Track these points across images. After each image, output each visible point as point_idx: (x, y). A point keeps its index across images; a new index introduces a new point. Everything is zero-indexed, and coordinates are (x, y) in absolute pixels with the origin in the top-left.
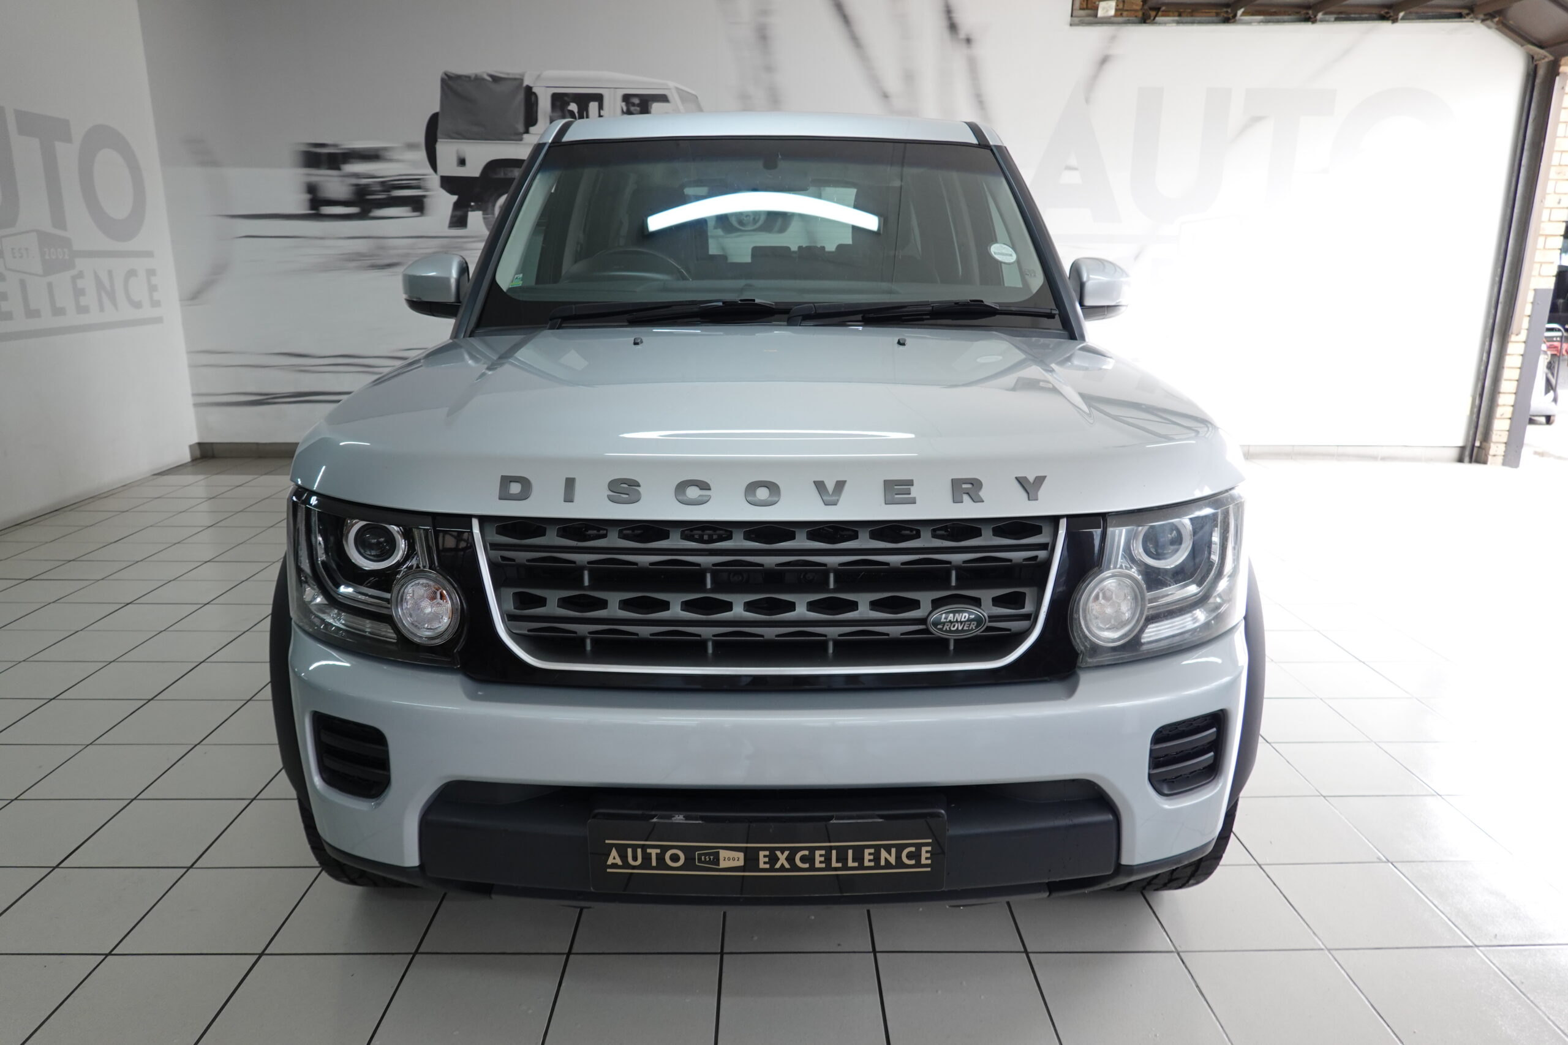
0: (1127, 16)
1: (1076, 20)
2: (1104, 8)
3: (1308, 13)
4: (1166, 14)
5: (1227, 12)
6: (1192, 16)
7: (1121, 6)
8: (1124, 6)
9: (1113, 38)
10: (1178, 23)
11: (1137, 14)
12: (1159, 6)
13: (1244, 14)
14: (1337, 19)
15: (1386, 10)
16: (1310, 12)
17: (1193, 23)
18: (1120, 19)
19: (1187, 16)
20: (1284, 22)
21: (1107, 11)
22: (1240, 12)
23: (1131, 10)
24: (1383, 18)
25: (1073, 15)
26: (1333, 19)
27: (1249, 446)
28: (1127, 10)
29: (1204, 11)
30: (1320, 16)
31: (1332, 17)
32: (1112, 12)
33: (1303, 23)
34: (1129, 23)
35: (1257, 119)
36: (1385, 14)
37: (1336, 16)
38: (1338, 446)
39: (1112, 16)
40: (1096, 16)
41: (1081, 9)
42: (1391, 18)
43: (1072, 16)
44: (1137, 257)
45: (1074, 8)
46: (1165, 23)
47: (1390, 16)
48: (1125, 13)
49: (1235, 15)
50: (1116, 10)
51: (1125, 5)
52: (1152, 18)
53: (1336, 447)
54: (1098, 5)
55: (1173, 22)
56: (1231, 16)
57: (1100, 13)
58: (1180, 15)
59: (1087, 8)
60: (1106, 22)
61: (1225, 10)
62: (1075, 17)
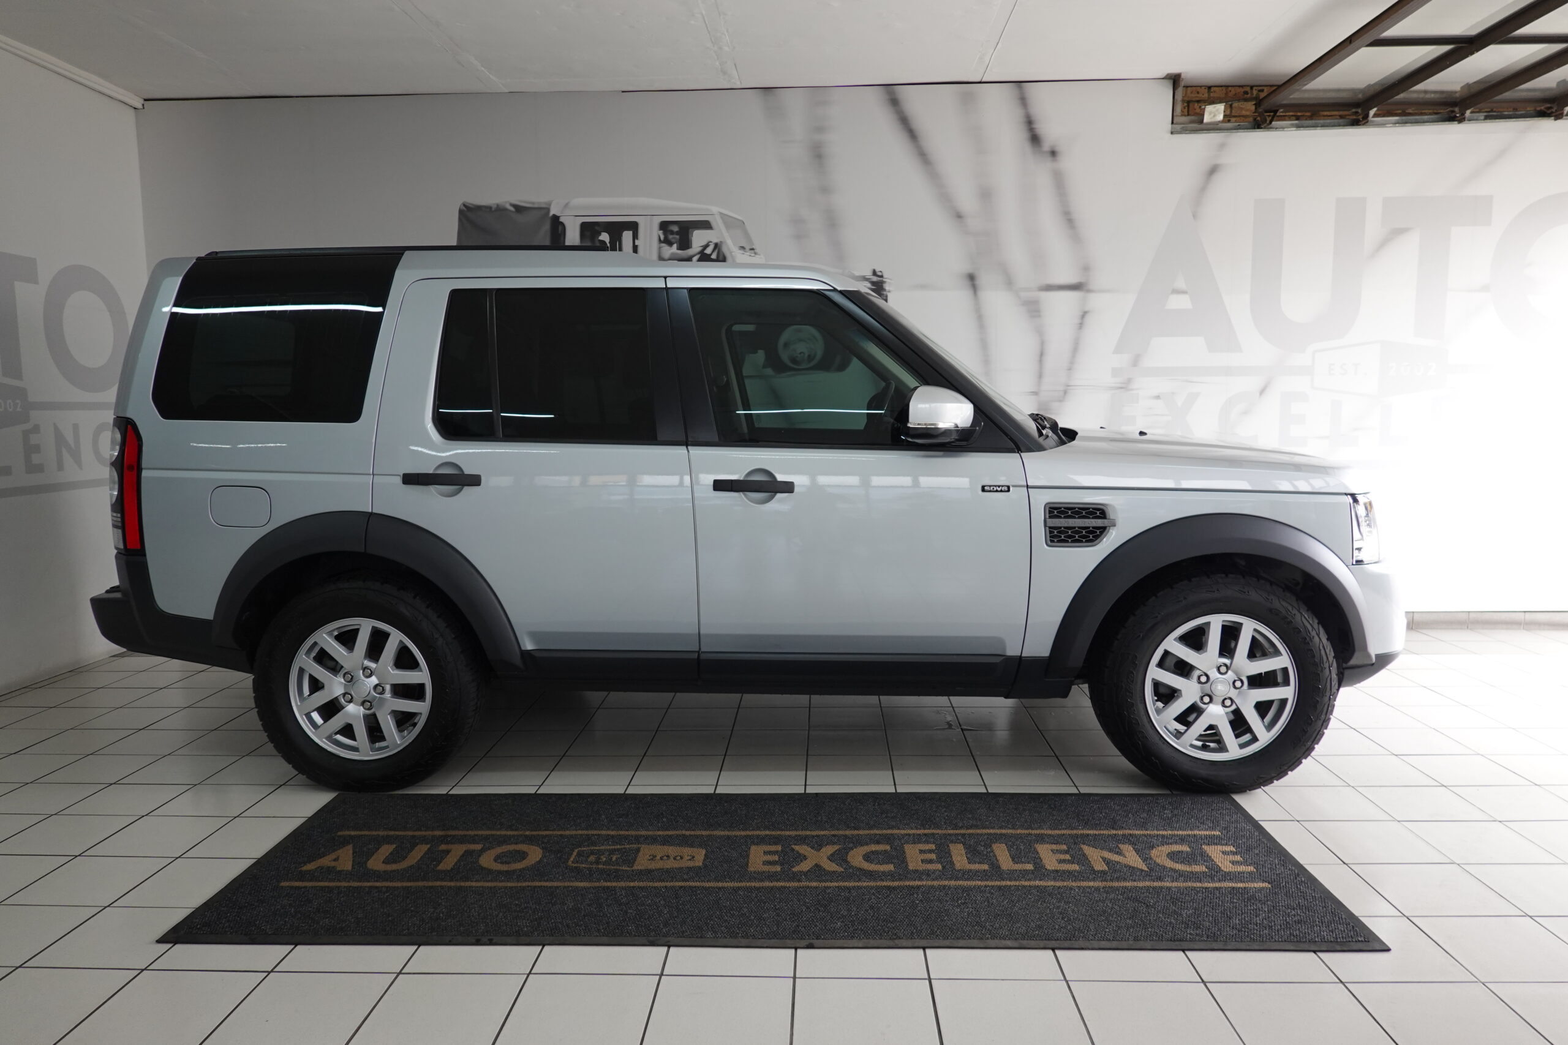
0: (1236, 122)
1: (1178, 127)
2: (1210, 113)
3: (1453, 111)
4: (1282, 118)
5: (1357, 112)
6: (1312, 119)
7: (1228, 113)
8: (1231, 112)
9: (1222, 146)
10: (1298, 127)
11: (1247, 119)
12: (1275, 109)
13: (1375, 115)
14: (1487, 118)
15: (1549, 105)
16: (1457, 109)
17: (1315, 126)
18: (1229, 125)
19: (1306, 119)
20: (1424, 122)
21: (1214, 116)
22: (1372, 112)
23: (1240, 116)
24: (1543, 114)
25: (1175, 122)
26: (1483, 118)
27: (1413, 612)
28: (1235, 116)
29: (1325, 113)
30: (1468, 113)
31: (1482, 115)
32: (1221, 117)
33: (1447, 123)
34: (1240, 129)
35: (1397, 232)
36: (1545, 110)
37: (1485, 114)
38: (1525, 612)
39: (1219, 122)
40: (1201, 121)
41: (1182, 115)
42: (1554, 114)
43: (1172, 123)
44: (1262, 392)
45: (1175, 114)
46: (1283, 128)
47: (1552, 112)
48: (1233, 119)
49: (1366, 116)
50: (1225, 116)
51: (1233, 111)
52: (1268, 122)
53: (1523, 613)
54: (1205, 108)
55: (1293, 126)
56: (1360, 117)
57: (1207, 119)
58: (1298, 118)
59: (1188, 115)
60: (1214, 128)
61: (1354, 110)
62: (1177, 124)
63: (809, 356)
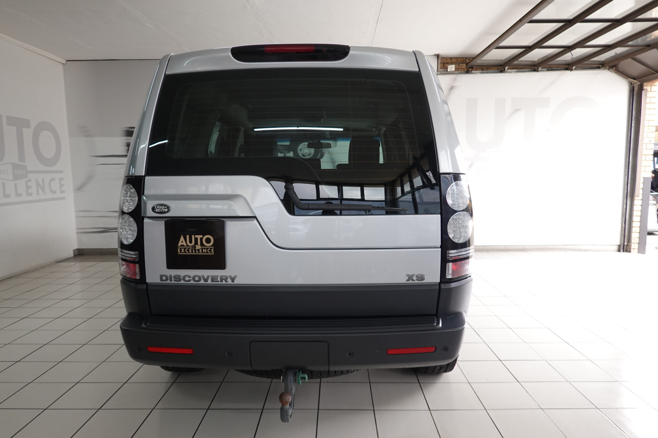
0: (461, 71)
1: (439, 73)
2: (450, 68)
3: (535, 68)
4: (476, 69)
5: (501, 68)
6: (487, 70)
7: (458, 67)
8: (459, 67)
9: (455, 79)
10: (481, 73)
11: (464, 70)
12: (473, 67)
13: (508, 69)
14: (547, 70)
15: (568, 66)
16: (536, 67)
17: (487, 73)
18: (457, 72)
19: (485, 70)
20: (525, 72)
21: (451, 69)
22: (507, 68)
23: (462, 69)
24: (566, 69)
25: (438, 71)
26: (546, 70)
27: (525, 245)
28: (460, 69)
29: (492, 68)
30: (540, 69)
31: (545, 69)
32: (454, 69)
33: (533, 72)
34: (461, 73)
35: (517, 110)
36: (567, 68)
37: (547, 69)
38: (564, 245)
39: (453, 71)
40: (447, 71)
41: (441, 68)
42: (570, 69)
43: (437, 71)
44: (470, 167)
45: (438, 68)
46: (476, 73)
47: (570, 68)
48: (459, 70)
49: (505, 69)
50: (455, 68)
51: (460, 67)
52: (470, 71)
53: (563, 246)
54: (448, 66)
55: (480, 72)
56: (503, 70)
57: (449, 70)
58: (482, 70)
59: (444, 68)
60: (451, 73)
61: (500, 67)
62: (439, 71)
63: (309, 154)
